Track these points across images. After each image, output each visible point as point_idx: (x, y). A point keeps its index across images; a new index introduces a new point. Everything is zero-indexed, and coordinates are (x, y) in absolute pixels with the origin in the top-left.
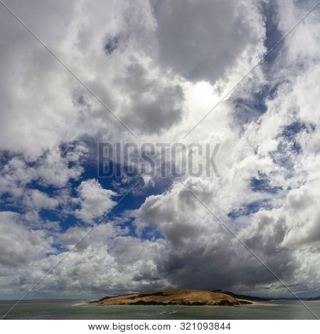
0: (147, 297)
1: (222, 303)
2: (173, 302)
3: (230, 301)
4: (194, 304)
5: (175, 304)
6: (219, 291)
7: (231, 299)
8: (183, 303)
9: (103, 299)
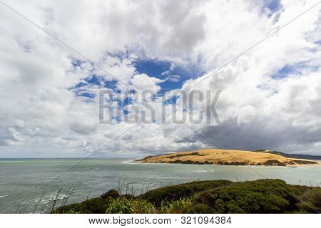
0: (184, 157)
1: (270, 163)
2: (209, 161)
3: (280, 161)
4: (232, 164)
5: (212, 163)
6: (262, 151)
7: (282, 159)
8: (220, 163)
9: (147, 158)
